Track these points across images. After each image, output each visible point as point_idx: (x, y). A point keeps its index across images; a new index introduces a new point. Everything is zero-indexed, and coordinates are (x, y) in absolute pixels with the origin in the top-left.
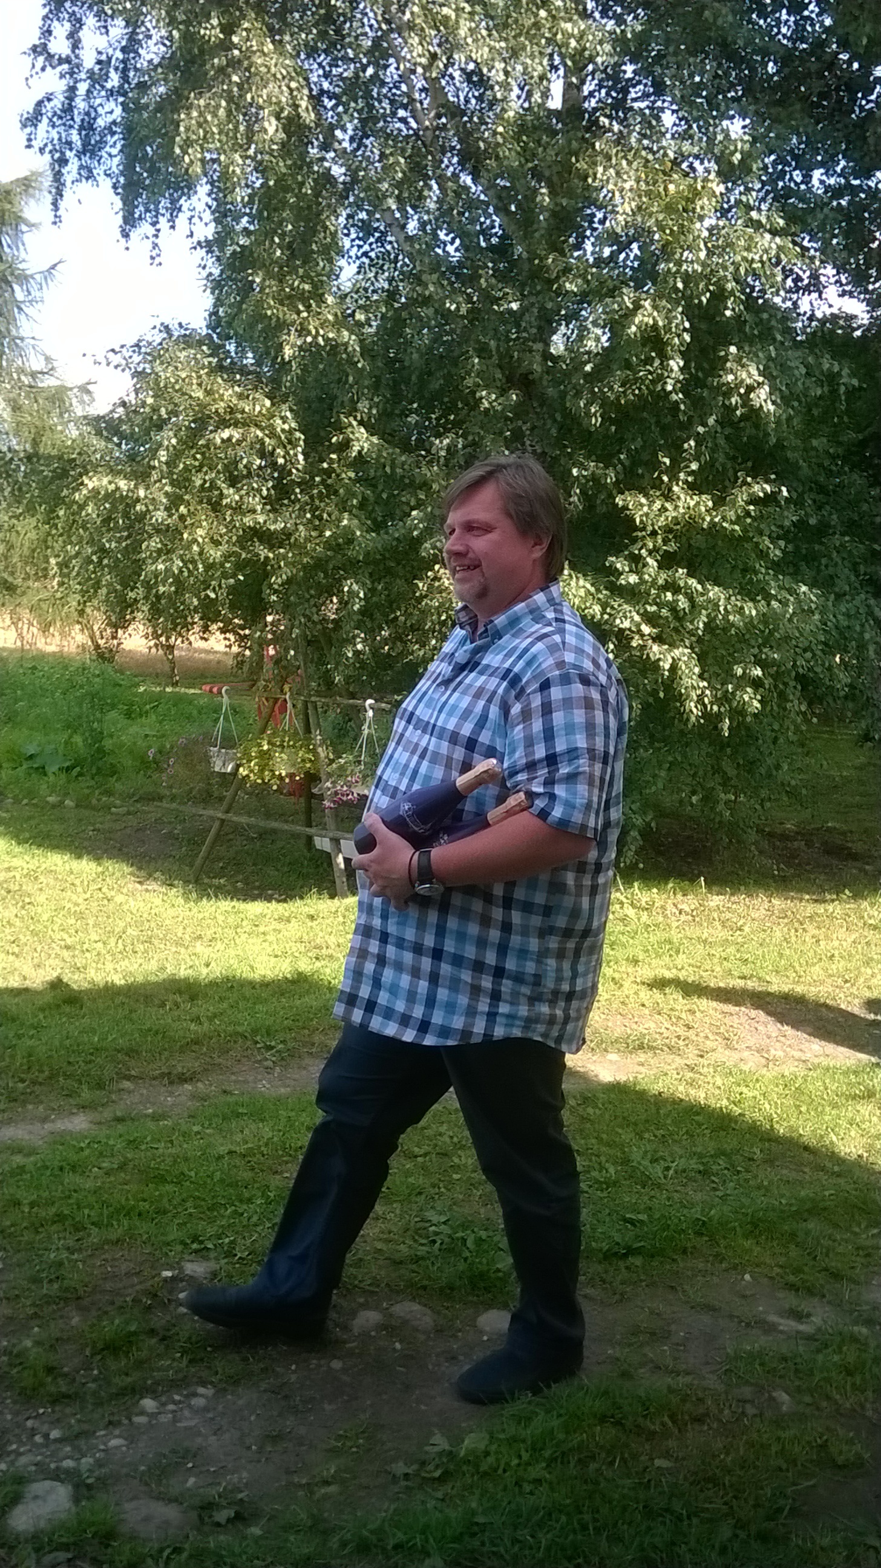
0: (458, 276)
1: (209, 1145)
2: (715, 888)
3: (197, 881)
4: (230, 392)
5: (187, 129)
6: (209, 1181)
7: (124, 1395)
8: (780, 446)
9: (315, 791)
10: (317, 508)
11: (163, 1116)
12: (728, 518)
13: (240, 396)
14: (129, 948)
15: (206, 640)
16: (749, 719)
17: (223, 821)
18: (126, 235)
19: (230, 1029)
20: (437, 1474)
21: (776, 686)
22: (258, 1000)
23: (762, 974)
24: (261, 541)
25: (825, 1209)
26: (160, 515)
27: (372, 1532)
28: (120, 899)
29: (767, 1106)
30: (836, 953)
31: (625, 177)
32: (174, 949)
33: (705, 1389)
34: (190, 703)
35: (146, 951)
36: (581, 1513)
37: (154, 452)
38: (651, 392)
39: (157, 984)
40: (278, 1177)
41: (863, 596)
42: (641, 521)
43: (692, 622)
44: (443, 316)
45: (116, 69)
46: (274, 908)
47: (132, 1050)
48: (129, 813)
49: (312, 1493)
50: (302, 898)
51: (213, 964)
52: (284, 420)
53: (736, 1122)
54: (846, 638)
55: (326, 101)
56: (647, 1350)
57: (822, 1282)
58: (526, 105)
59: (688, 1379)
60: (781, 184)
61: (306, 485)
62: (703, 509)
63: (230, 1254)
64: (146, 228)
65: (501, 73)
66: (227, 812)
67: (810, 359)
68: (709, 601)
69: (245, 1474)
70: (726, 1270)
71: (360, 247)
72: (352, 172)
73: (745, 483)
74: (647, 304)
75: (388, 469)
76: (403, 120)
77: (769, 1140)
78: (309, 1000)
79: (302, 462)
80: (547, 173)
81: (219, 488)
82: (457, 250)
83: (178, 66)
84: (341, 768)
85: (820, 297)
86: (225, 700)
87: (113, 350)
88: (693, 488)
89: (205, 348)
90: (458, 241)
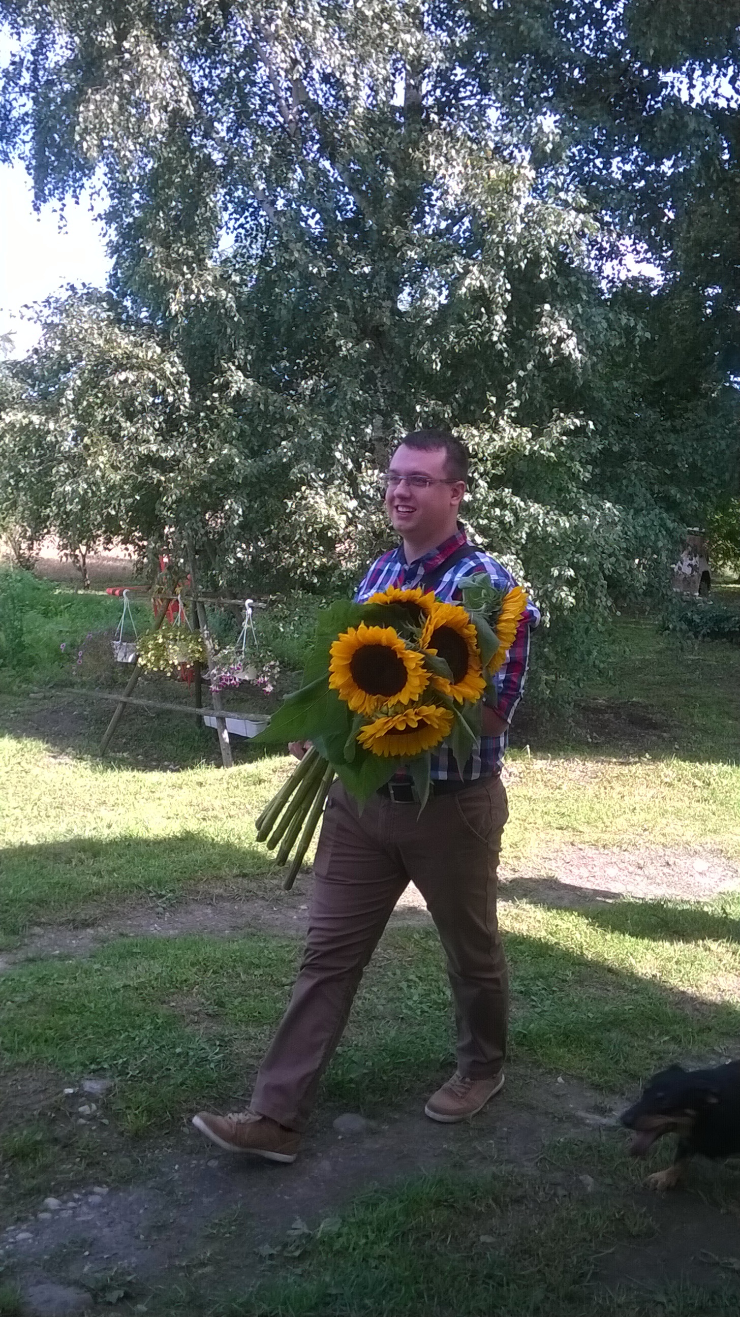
0: (319, 244)
1: (106, 981)
2: (539, 754)
3: (103, 755)
4: (126, 340)
5: (85, 120)
6: (106, 1011)
7: (31, 1195)
8: (587, 386)
9: (205, 677)
10: (202, 439)
11: (68, 957)
12: (544, 448)
13: (136, 345)
14: (43, 813)
15: (110, 550)
16: (566, 613)
17: (125, 704)
18: (37, 209)
19: (127, 881)
20: (297, 1254)
21: (586, 585)
22: (152, 856)
23: (575, 825)
24: (155, 467)
25: (625, 1020)
26: (67, 445)
27: (241, 1305)
28: (35, 771)
29: (578, 936)
30: (637, 806)
31: (454, 163)
32: (81, 813)
33: (523, 1176)
34: (99, 603)
35: (58, 816)
36: (417, 1283)
37: (61, 393)
38: (481, 343)
39: (64, 844)
40: (165, 1006)
41: (657, 511)
42: (474, 450)
43: (516, 533)
44: (306, 279)
45: (28, 69)
46: (169, 777)
47: (42, 901)
48: (45, 698)
49: (190, 1273)
50: (192, 768)
51: (114, 826)
52: (173, 364)
53: (552, 950)
54: (644, 546)
55: (206, 96)
56: (475, 1144)
57: (622, 1082)
58: (374, 102)
59: (510, 1167)
60: (586, 169)
61: (192, 419)
62: (524, 439)
63: (122, 1073)
64: (54, 203)
65: (351, 76)
66: (129, 695)
67: (611, 315)
68: (531, 515)
69: (134, 1259)
70: (542, 1074)
71: (237, 220)
72: (228, 157)
73: (559, 418)
74: (475, 269)
75: (262, 407)
76: (271, 114)
77: (580, 964)
78: (196, 855)
79: (188, 400)
80: (392, 159)
81: (117, 422)
82: (317, 223)
83: (80, 67)
84: (225, 657)
85: (620, 263)
86: (126, 600)
87: (26, 306)
88: (516, 422)
89: (104, 304)
90: (318, 216)
